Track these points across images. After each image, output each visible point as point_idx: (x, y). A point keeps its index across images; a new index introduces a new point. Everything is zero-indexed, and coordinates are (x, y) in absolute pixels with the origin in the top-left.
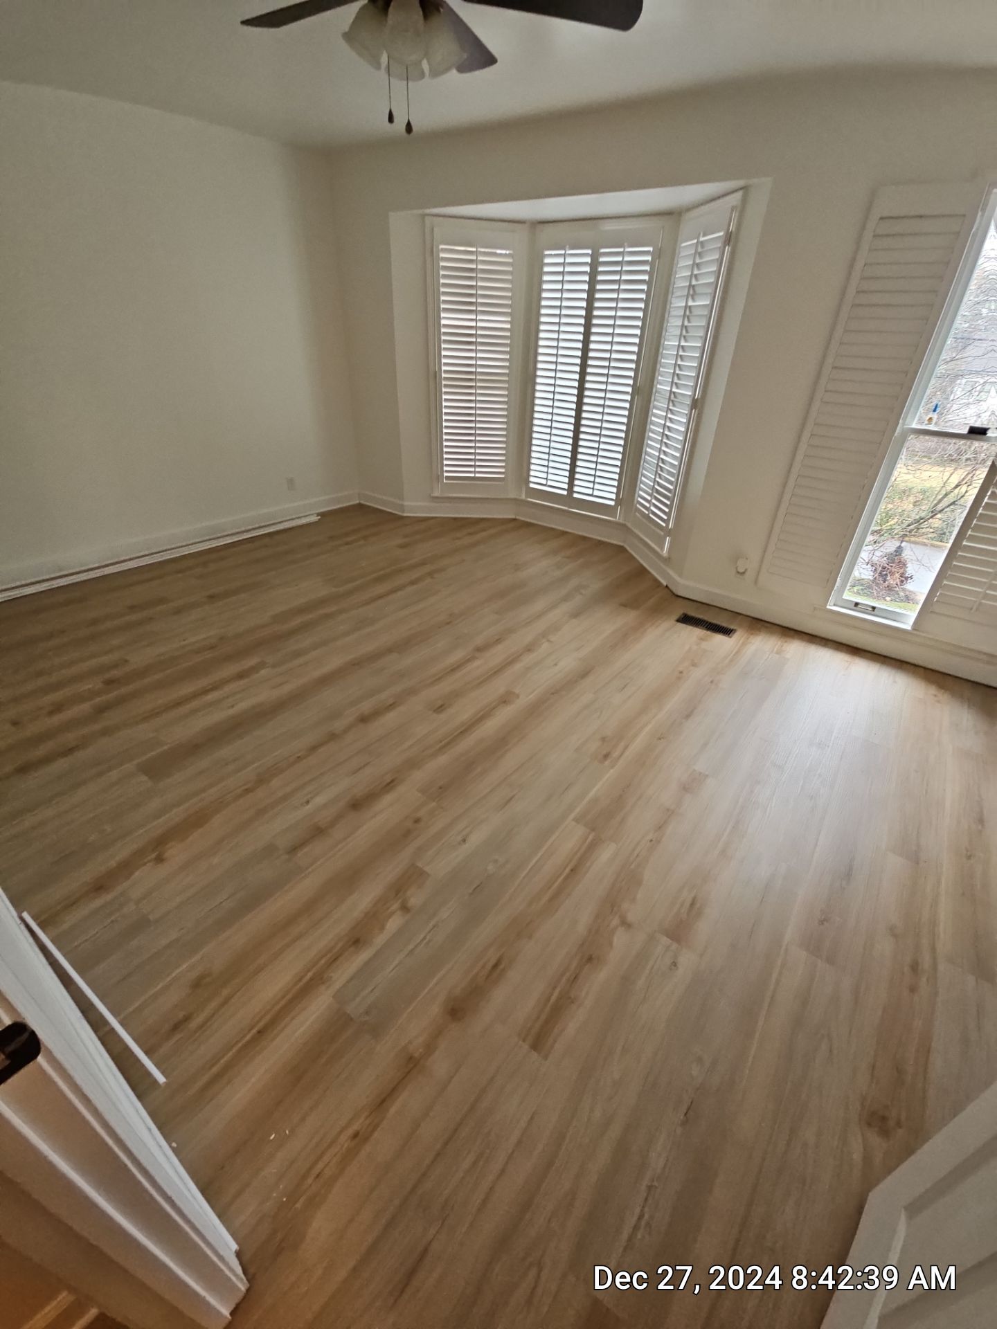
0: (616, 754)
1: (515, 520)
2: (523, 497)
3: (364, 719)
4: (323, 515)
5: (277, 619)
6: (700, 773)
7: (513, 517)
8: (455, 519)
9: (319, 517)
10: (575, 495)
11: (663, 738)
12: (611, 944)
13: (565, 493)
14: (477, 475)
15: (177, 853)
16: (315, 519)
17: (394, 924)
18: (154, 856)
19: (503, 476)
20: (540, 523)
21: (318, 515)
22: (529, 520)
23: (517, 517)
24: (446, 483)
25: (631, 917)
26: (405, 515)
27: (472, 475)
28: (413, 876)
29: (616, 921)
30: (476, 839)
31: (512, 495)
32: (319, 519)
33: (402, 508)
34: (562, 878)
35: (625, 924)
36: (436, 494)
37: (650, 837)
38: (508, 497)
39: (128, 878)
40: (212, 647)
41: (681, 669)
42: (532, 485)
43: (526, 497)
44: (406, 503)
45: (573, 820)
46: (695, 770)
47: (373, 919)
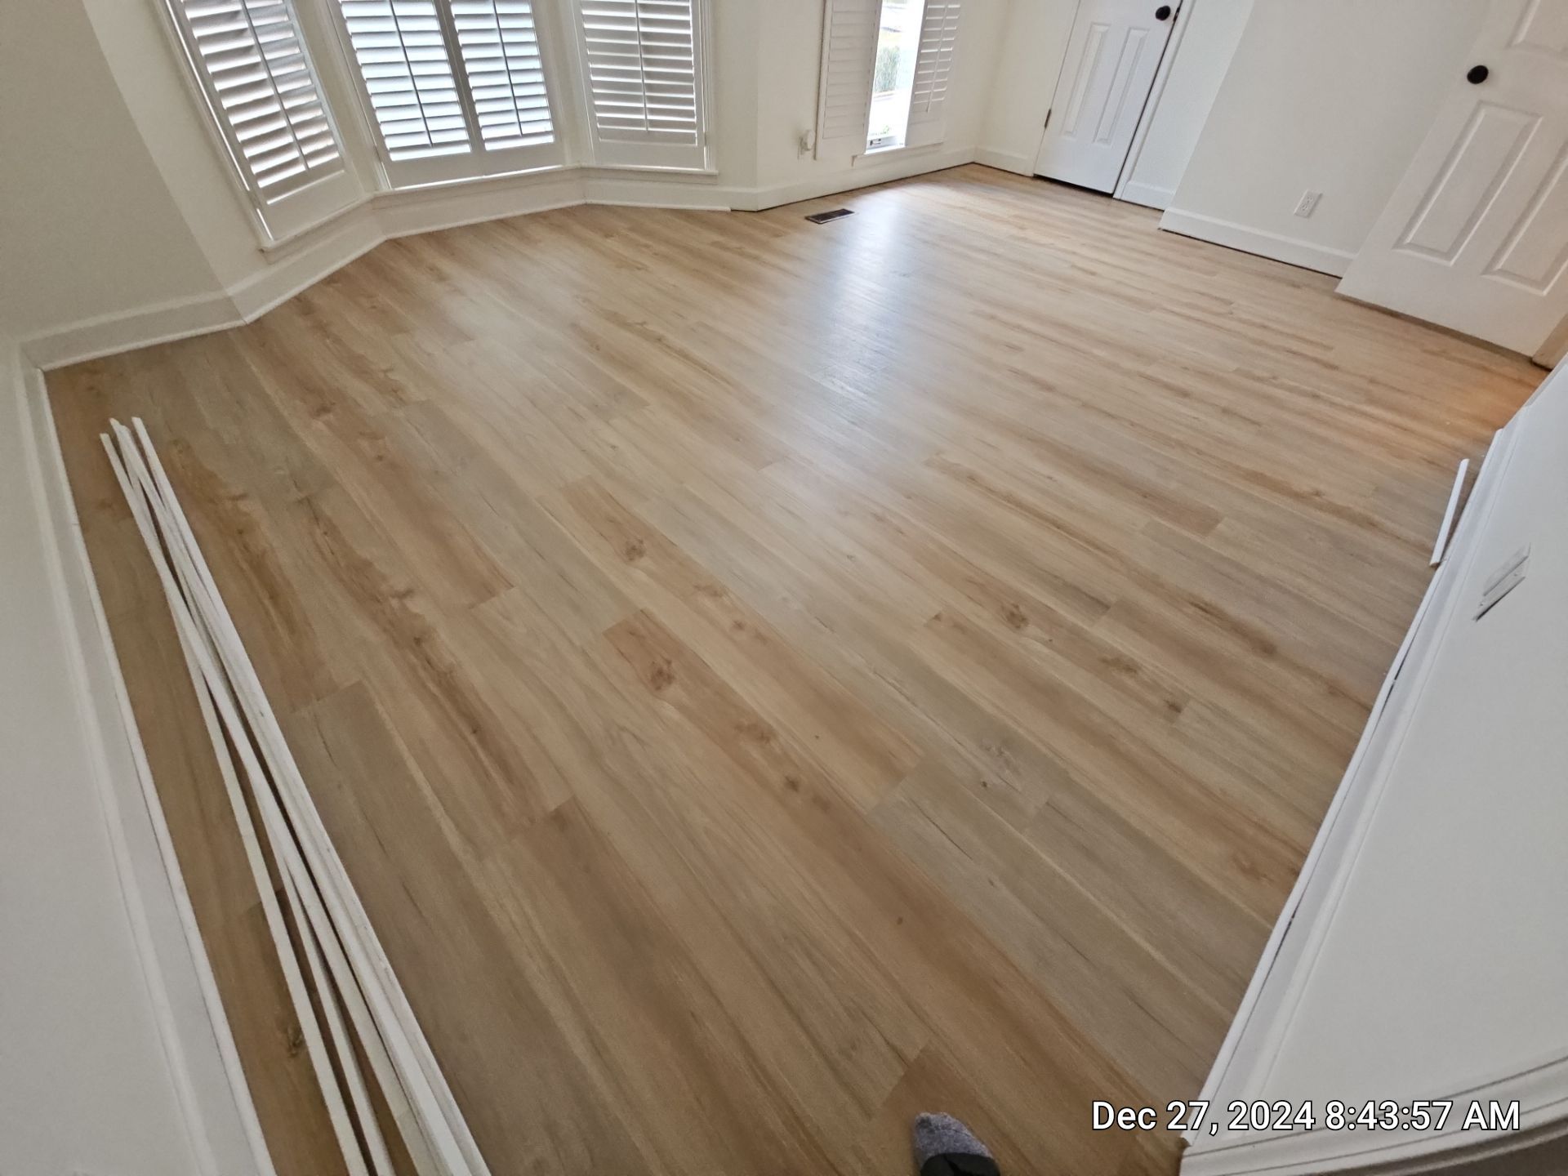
2: (389, 186)
10: (489, 147)
13: (466, 149)
15: (1304, 485)
18: (1317, 498)
19: (335, 155)
23: (391, 236)
24: (275, 204)
26: (245, 321)
27: (300, 169)
31: (364, 195)
38: (362, 201)
39: (1349, 508)
42: (395, 157)
43: (394, 184)
44: (231, 291)
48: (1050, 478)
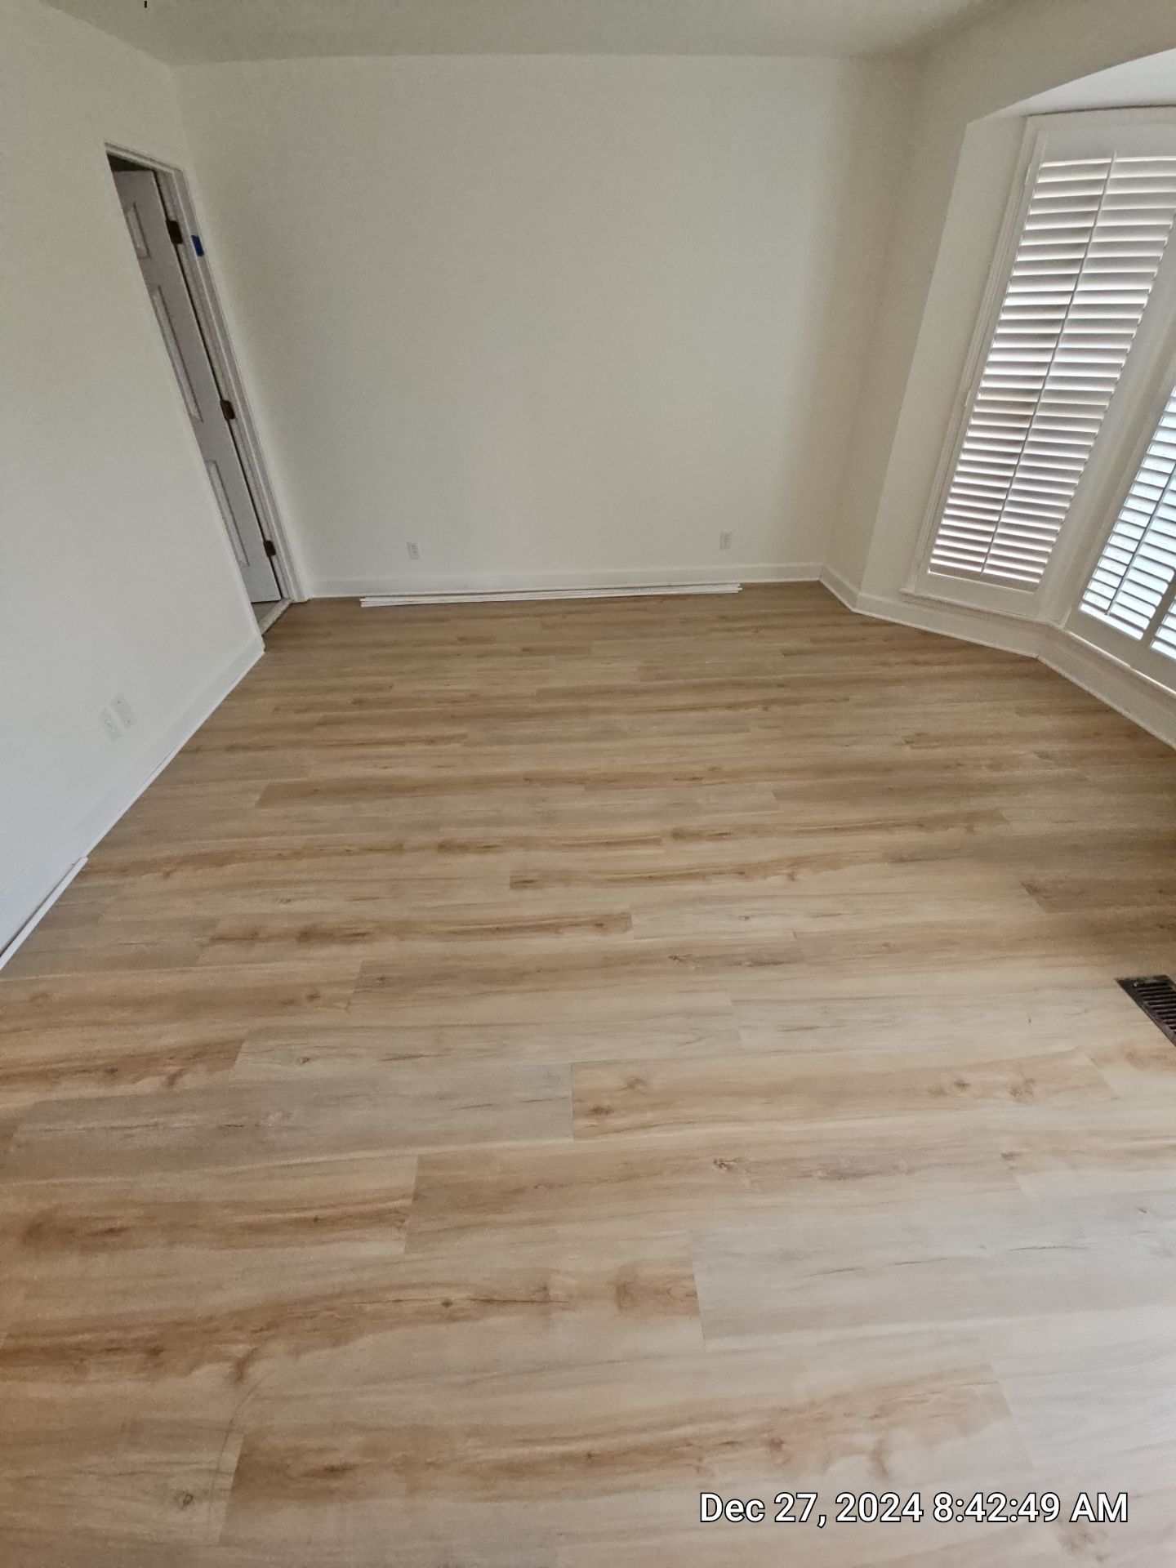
0: (613, 1121)
1: (1036, 660)
2: (1061, 627)
3: (445, 847)
4: (746, 587)
5: (542, 695)
6: (693, 1295)
7: (1034, 655)
8: (925, 633)
9: (741, 589)
10: (1156, 644)
11: (729, 1168)
12: (192, 1367)
13: (1138, 635)
14: (987, 571)
16: (735, 589)
17: (148, 1085)
19: (1037, 581)
20: (1074, 680)
21: (742, 585)
22: (1055, 667)
23: (1040, 658)
24: (931, 576)
25: (258, 1370)
26: (855, 610)
27: (978, 569)
28: (221, 1053)
29: (239, 1349)
30: (318, 1070)
31: (1042, 618)
32: (739, 591)
33: (853, 598)
34: (295, 1215)
35: (241, 1367)
36: (910, 589)
37: (453, 1295)
38: (1035, 620)
40: (455, 702)
41: (967, 1077)
42: (1083, 607)
43: (1067, 627)
44: (862, 594)
45: (420, 1157)
46: (692, 1277)
47: (146, 1062)
48: (385, 768)
